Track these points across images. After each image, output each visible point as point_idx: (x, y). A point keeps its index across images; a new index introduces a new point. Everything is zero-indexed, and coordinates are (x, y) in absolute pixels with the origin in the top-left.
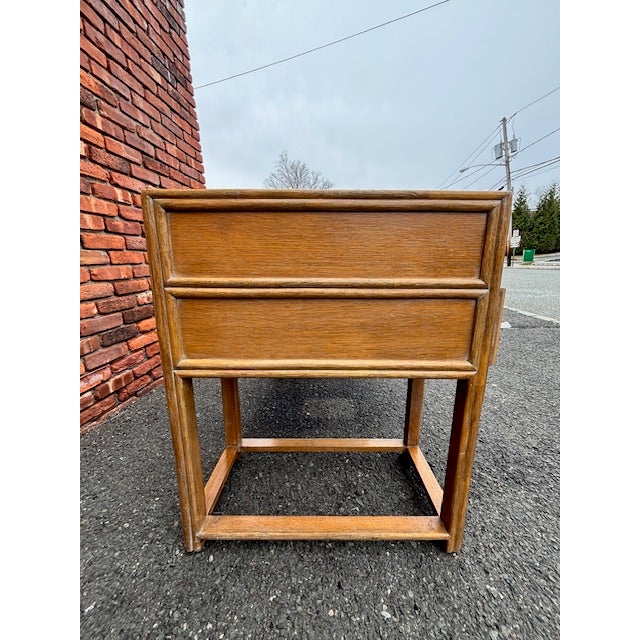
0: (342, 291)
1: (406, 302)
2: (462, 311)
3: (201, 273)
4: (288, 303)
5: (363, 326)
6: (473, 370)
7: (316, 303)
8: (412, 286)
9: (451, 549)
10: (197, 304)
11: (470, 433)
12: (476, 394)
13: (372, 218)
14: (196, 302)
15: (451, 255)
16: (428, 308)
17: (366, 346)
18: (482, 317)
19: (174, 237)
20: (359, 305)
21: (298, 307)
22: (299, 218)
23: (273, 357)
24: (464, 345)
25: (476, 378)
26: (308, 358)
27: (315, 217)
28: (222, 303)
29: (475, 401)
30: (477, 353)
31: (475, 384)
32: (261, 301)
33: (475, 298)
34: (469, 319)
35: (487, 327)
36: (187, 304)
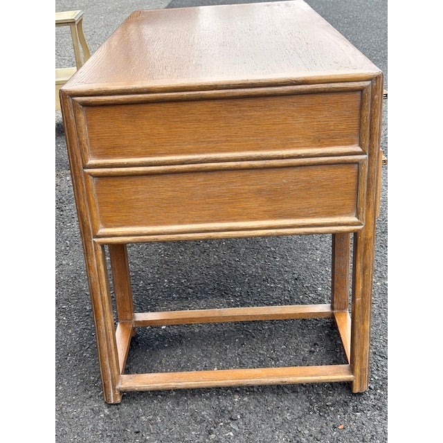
0: (238, 163)
1: (296, 170)
2: (347, 175)
3: (114, 155)
4: (191, 176)
5: (259, 192)
6: (360, 224)
7: (216, 175)
8: (299, 157)
9: (356, 389)
10: (111, 181)
11: (364, 280)
12: (365, 245)
13: (261, 102)
14: (111, 179)
15: (332, 128)
16: (316, 173)
17: (262, 208)
18: (364, 179)
19: (90, 127)
20: (254, 175)
21: (200, 179)
22: (198, 105)
23: (180, 223)
24: (351, 203)
25: (363, 232)
26: (212, 222)
27: (211, 104)
28: (134, 179)
29: (365, 252)
30: (363, 209)
31: (363, 236)
32: (168, 176)
33: (357, 163)
34: (353, 180)
35: (369, 187)
36: (103, 182)
